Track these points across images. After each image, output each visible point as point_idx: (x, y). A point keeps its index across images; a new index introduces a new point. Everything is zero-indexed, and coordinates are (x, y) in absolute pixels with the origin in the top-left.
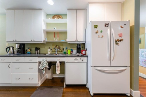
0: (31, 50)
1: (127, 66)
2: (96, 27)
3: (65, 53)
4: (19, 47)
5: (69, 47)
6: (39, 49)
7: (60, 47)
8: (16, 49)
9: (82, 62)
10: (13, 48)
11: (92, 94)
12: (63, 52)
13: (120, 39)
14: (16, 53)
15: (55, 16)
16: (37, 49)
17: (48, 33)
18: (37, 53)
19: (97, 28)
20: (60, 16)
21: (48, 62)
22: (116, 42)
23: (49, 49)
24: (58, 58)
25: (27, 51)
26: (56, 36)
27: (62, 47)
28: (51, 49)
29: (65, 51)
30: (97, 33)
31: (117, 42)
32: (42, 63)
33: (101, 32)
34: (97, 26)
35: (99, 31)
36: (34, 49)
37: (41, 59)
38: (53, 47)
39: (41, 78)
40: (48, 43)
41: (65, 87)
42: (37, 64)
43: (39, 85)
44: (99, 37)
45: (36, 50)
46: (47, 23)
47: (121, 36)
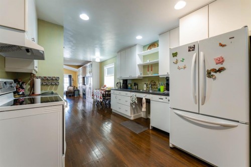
1: (238, 122)
3: (159, 90)
4: (123, 83)
6: (137, 85)
7: (155, 83)
9: (168, 102)
10: (120, 83)
11: (171, 145)
13: (217, 67)
14: (122, 87)
15: (150, 46)
16: (135, 84)
17: (144, 67)
18: (135, 89)
19: (176, 56)
20: (155, 44)
21: (137, 98)
22: (209, 74)
23: (145, 85)
24: (144, 95)
25: (128, 86)
26: (150, 69)
27: (157, 83)
28: (147, 85)
30: (176, 63)
31: (212, 73)
33: (183, 60)
34: (176, 53)
35: (180, 60)
36: (133, 85)
39: (134, 113)
40: (144, 77)
41: (150, 128)
42: (129, 98)
43: (132, 118)
44: (179, 68)
46: (144, 56)
47: (220, 61)
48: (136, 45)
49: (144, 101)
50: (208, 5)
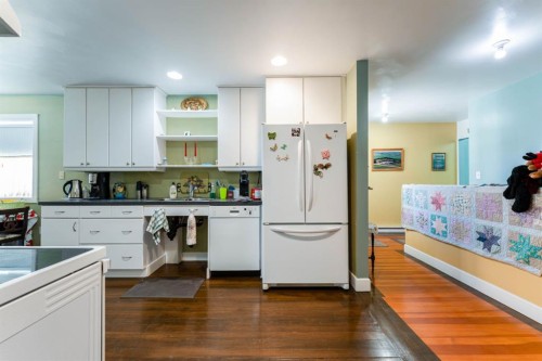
0: (125, 189)
1: (340, 224)
2: (272, 136)
3: (213, 196)
4: (95, 182)
5: (225, 181)
6: (147, 187)
7: (201, 181)
8: (87, 187)
9: (249, 216)
10: (80, 182)
11: (265, 287)
12: (209, 195)
13: (324, 162)
14: (86, 195)
15: (188, 100)
16: (140, 186)
17: (170, 144)
18: (142, 197)
19: (274, 138)
20: (202, 101)
21: (168, 218)
22: (316, 169)
23: (173, 187)
24: (192, 208)
25: (114, 190)
26: (191, 151)
27: (205, 182)
28: (178, 187)
29: (213, 191)
30: (274, 149)
31: (320, 170)
32: (153, 219)
33: (284, 147)
34: (274, 134)
35: (280, 145)
36: (132, 187)
37: (150, 210)
38: (183, 181)
39: (151, 259)
40: (168, 169)
41: (208, 276)
42: (142, 221)
43: (147, 274)
44: (278, 159)
45: (137, 189)
46: (167, 118)
47: (326, 156)
48: (152, 87)
49: (192, 221)
50: (303, 77)
